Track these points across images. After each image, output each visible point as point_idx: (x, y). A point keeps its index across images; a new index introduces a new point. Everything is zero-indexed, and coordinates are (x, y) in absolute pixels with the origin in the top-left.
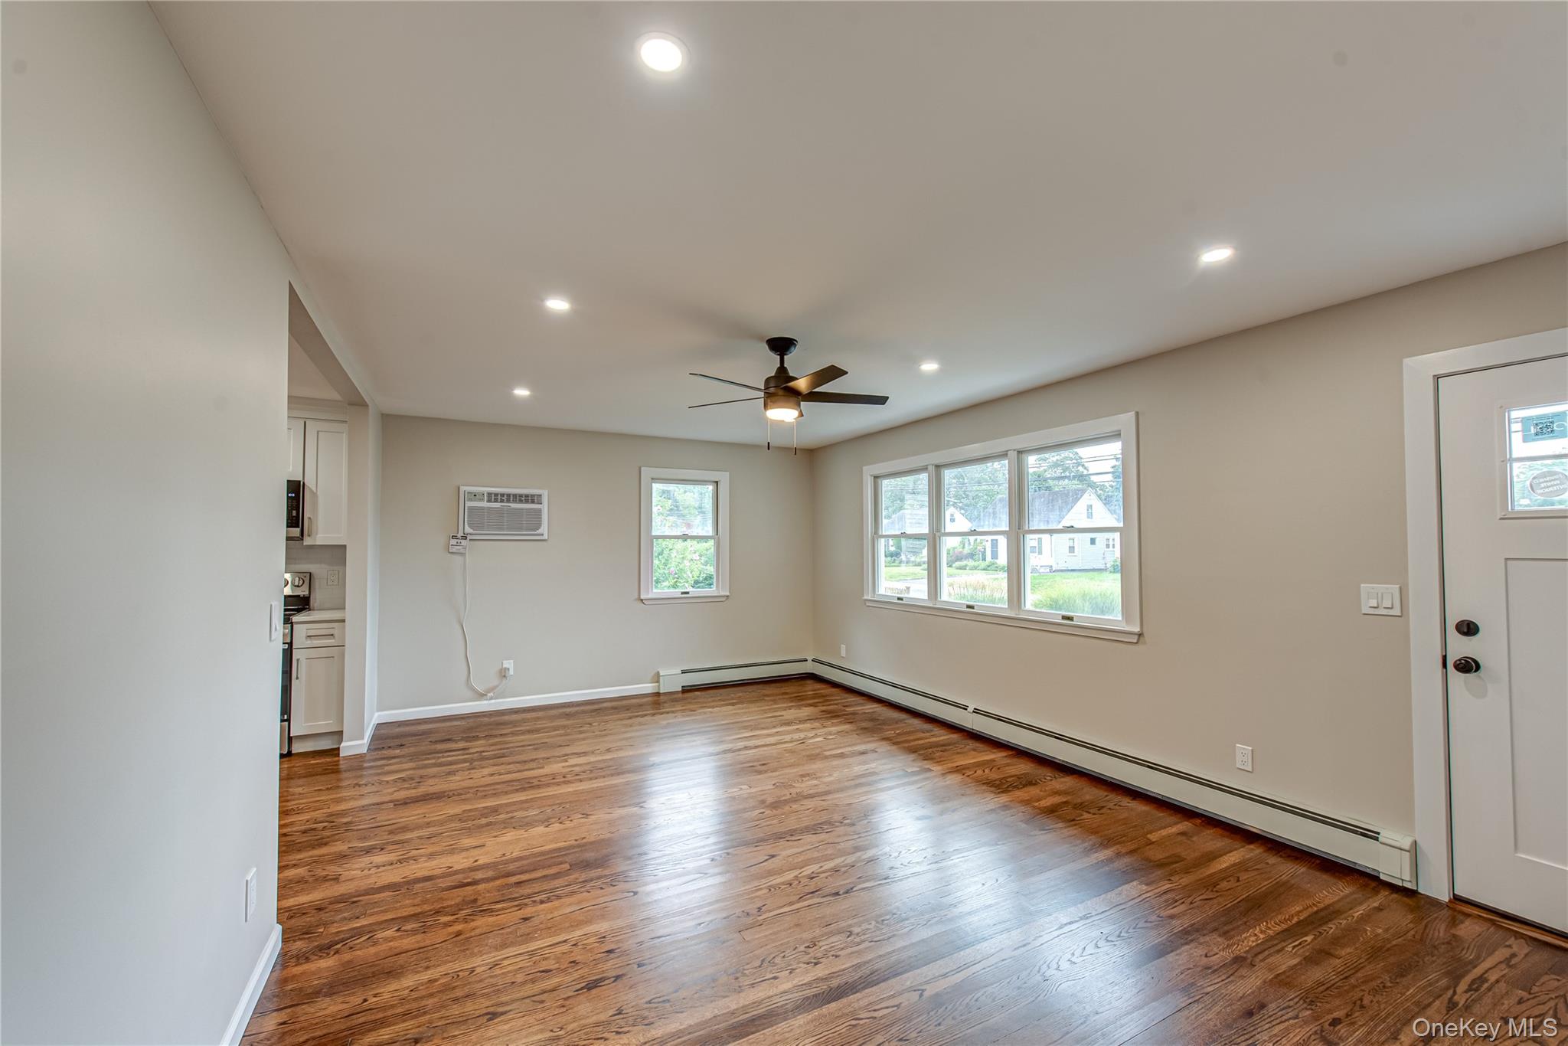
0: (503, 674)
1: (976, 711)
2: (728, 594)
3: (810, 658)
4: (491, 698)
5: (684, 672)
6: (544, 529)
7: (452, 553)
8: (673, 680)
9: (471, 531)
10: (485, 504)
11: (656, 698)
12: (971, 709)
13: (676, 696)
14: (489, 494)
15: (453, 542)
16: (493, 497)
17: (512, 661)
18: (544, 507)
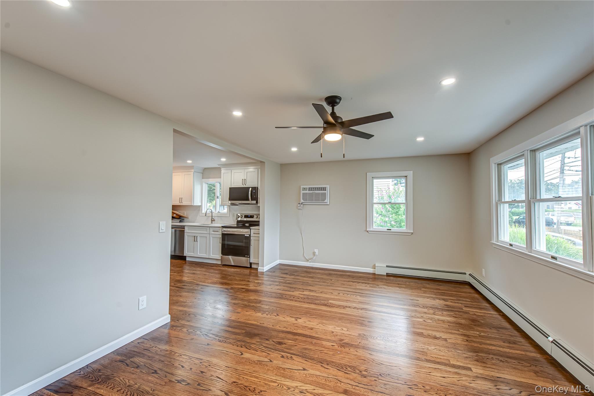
0: (314, 253)
1: (554, 342)
2: (412, 232)
3: (468, 273)
4: (310, 262)
5: (387, 266)
6: (327, 200)
7: (299, 209)
8: (382, 269)
9: (303, 201)
10: (307, 192)
11: (374, 276)
12: (550, 339)
13: (383, 277)
14: (309, 188)
15: (299, 205)
16: (310, 189)
17: (317, 250)
18: (327, 192)
